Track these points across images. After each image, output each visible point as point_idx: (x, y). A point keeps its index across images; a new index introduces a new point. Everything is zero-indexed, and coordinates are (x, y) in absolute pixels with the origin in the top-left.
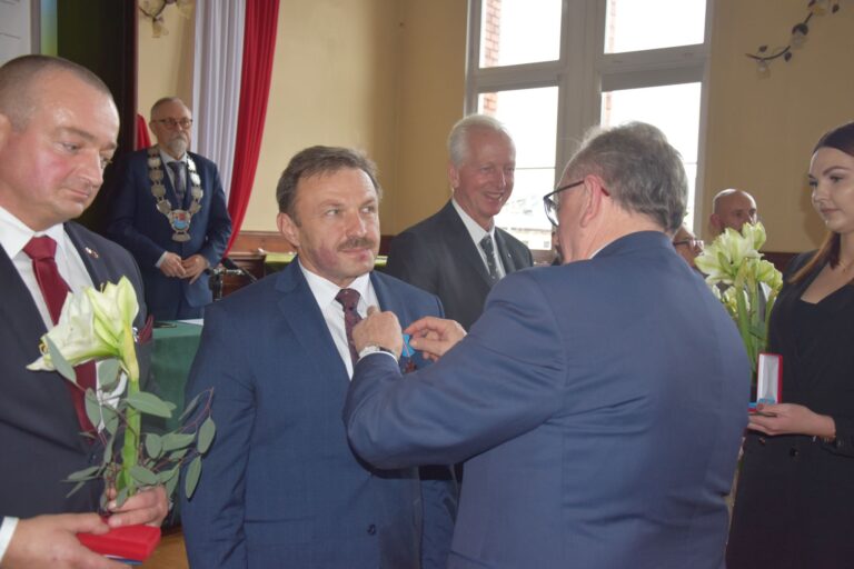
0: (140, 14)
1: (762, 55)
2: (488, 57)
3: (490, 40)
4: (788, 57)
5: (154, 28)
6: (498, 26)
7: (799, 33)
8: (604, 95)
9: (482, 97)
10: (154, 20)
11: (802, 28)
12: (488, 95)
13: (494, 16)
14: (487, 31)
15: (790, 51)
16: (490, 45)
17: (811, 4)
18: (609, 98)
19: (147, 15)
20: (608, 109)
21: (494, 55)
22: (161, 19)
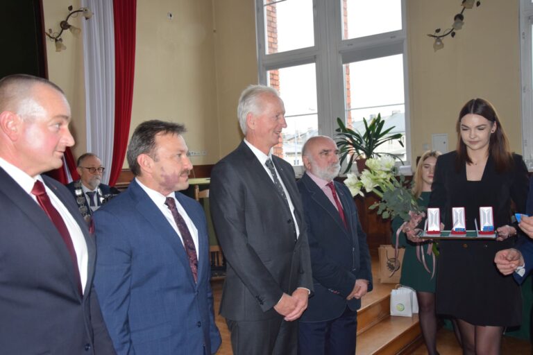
0: (47, 37)
1: (437, 34)
2: (270, 47)
3: (271, 37)
4: (453, 35)
5: (56, 46)
6: (276, 28)
7: (458, 20)
8: (344, 66)
9: (269, 73)
10: (56, 40)
11: (459, 17)
12: (272, 71)
13: (272, 21)
14: (268, 31)
15: (454, 31)
16: (271, 40)
17: (463, 2)
18: (347, 68)
19: (51, 37)
20: (348, 74)
21: (274, 46)
22: (61, 40)
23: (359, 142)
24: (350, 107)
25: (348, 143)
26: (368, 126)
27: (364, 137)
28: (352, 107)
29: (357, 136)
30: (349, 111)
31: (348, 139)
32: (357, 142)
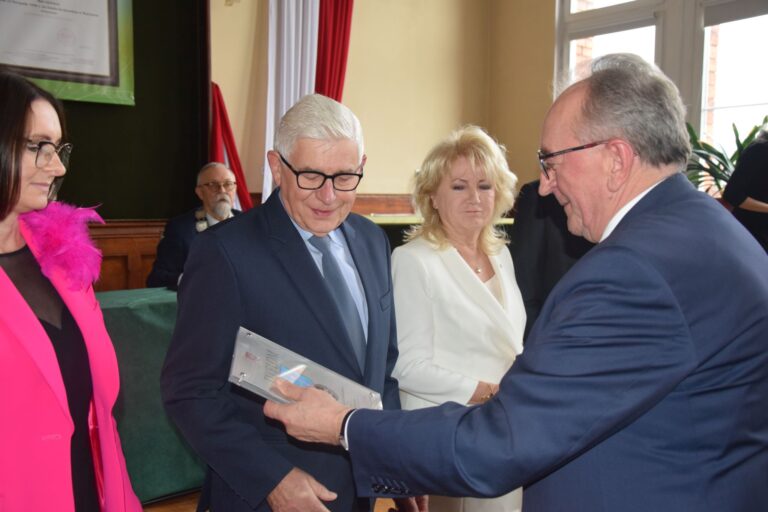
8: (708, 30)
9: (574, 45)
12: (581, 42)
18: (714, 33)
20: (714, 45)
23: (722, 167)
24: (713, 104)
25: (701, 168)
26: (742, 141)
27: (732, 160)
28: (716, 105)
29: (720, 156)
30: (710, 111)
31: (702, 162)
32: (718, 167)
